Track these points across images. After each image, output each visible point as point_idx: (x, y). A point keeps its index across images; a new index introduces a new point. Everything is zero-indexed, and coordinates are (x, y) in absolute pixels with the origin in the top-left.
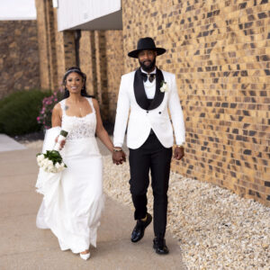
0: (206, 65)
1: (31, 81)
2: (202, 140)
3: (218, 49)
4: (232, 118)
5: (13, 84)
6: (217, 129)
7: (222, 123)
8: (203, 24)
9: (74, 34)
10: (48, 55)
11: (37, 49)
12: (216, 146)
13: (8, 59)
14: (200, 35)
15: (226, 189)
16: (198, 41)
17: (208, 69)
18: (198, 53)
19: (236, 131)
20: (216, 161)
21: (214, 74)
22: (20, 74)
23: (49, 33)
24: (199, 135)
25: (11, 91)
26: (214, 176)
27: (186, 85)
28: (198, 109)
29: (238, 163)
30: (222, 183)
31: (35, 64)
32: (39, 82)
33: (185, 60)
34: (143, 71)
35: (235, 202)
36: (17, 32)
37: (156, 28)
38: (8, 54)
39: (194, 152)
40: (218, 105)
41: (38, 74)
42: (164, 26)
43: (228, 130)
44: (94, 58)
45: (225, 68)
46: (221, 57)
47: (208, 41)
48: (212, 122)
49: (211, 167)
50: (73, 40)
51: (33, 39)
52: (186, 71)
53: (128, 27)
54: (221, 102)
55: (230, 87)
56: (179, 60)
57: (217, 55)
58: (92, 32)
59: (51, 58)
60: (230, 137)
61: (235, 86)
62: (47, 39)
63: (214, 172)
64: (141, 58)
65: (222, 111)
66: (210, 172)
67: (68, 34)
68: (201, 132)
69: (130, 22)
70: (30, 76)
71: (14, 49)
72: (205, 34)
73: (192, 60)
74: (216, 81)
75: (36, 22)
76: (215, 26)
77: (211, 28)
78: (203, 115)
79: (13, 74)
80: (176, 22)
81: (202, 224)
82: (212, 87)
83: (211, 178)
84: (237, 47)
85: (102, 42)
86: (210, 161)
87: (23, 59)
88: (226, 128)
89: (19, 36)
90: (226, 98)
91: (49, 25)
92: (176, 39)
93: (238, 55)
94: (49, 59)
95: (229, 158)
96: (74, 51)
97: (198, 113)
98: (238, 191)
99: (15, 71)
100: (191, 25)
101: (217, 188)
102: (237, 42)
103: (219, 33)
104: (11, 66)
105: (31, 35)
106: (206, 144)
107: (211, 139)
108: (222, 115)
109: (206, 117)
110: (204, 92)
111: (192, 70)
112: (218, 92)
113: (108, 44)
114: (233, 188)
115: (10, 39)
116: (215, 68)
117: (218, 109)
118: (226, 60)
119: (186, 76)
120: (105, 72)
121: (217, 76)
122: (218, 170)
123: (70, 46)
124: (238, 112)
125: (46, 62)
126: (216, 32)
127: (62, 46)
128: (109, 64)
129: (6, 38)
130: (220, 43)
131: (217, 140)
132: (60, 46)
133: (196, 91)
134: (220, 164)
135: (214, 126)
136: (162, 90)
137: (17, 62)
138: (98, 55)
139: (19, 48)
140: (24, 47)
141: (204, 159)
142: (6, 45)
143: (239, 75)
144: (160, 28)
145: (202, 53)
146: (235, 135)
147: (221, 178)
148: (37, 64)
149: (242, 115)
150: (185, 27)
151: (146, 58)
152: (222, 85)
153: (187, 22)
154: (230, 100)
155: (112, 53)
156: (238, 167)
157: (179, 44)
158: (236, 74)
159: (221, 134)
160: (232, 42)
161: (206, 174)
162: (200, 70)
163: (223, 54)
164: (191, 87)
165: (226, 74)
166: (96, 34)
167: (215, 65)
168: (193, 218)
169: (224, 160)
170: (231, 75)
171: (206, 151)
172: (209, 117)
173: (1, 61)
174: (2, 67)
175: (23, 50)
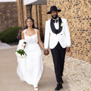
0: (77, 16)
1: (15, 24)
2: (76, 43)
3: (81, 10)
4: (86, 35)
5: (8, 25)
6: (81, 39)
7: (83, 37)
8: (76, 1)
9: (30, 6)
10: (21, 14)
11: (16, 12)
12: (81, 45)
13: (6, 16)
14: (75, 5)
15: (84, 60)
16: (74, 7)
17: (78, 17)
18: (74, 12)
19: (88, 40)
20: (81, 51)
21: (80, 19)
22: (10, 21)
23: (21, 6)
24: (75, 41)
25: (7, 28)
26: (80, 56)
27: (70, 24)
28: (74, 32)
29: (89, 51)
30: (83, 58)
31: (16, 18)
32: (17, 24)
33: (69, 15)
34: (53, 19)
35: (87, 65)
36: (9, 6)
37: (59, 3)
38: (6, 14)
39: (73, 48)
40: (81, 30)
41: (17, 21)
42: (62, 3)
43: (85, 40)
44: (37, 15)
45: (84, 17)
46: (82, 13)
47: (77, 8)
48: (79, 37)
49: (79, 53)
50: (29, 9)
51: (15, 8)
52: (70, 18)
53: (49, 3)
54: (82, 29)
55: (85, 24)
56: (67, 15)
57: (81, 12)
58: (36, 5)
59: (22, 15)
60: (86, 42)
61: (87, 24)
62: (20, 9)
63: (80, 55)
64: (52, 14)
65: (83, 33)
66: (79, 55)
67: (27, 6)
68: (75, 40)
69: (50, 1)
70: (14, 22)
71: (8, 13)
72: (77, 5)
73: (72, 15)
74: (80, 22)
75: (16, 2)
76: (80, 2)
77: (79, 3)
78: (76, 34)
79: (8, 22)
80: (66, 1)
81: (75, 73)
82: (79, 24)
83: (79, 57)
84: (88, 9)
85: (40, 9)
86: (79, 51)
87: (11, 16)
88: (84, 38)
89: (10, 8)
90: (84, 28)
91: (21, 4)
92: (66, 7)
93: (88, 12)
94: (21, 16)
95: (85, 50)
96: (30, 13)
97: (74, 34)
98: (89, 61)
99: (9, 20)
100: (71, 2)
101: (81, 60)
102: (88, 7)
103: (81, 4)
105: (15, 7)
106: (77, 44)
107: (79, 43)
108: (83, 34)
109: (77, 35)
110: (76, 26)
111: (72, 18)
112: (81, 26)
113: (42, 10)
114: (87, 60)
115: (7, 9)
116: (80, 17)
117: (81, 32)
118: (84, 14)
119: (70, 20)
120: (41, 20)
121: (81, 20)
122: (81, 54)
123: (28, 11)
124: (88, 33)
125: (20, 17)
126: (80, 4)
127: (26, 11)
128: (43, 17)
129: (5, 8)
130: (82, 8)
131: (81, 43)
132: (25, 11)
133: (73, 26)
134: (82, 52)
135: (80, 38)
136: (61, 25)
137: (10, 17)
138: (38, 14)
139: (10, 12)
140: (12, 11)
141: (76, 50)
142: (5, 11)
143: (89, 19)
144: (60, 3)
145: (75, 12)
146: (87, 41)
147: (83, 57)
148: (17, 18)
149: (90, 34)
150: (69, 3)
151: (54, 14)
152: (83, 23)
153: (70, 1)
154: (86, 29)
155: (44, 13)
156: (89, 53)
157: (67, 9)
158: (87, 19)
159: (82, 41)
160: (86, 8)
161: (77, 56)
162: (75, 18)
163: (83, 12)
164: (71, 24)
165: (84, 19)
166: (38, 6)
167: (80, 16)
168: (72, 71)
169: (84, 50)
170: (86, 19)
171: (77, 47)
172: (78, 35)
173: (4, 17)
174: (4, 19)
175: (11, 13)
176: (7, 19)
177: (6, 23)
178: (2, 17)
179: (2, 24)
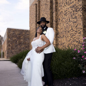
1: (26, 48)
5: (21, 49)
11: (29, 39)
13: (20, 41)
22: (23, 46)
25: (20, 51)
31: (28, 44)
36: (23, 33)
41: (29, 47)
51: (28, 36)
75: (29, 31)
79: (21, 46)
87: (25, 42)
89: (24, 35)
104: (21, 44)
129: (20, 35)
137: (23, 42)
139: (23, 38)
142: (20, 37)
173: (18, 42)
174: (18, 43)
175: (25, 39)
176: (20, 44)
177: (19, 47)
178: (16, 42)
179: (16, 48)
